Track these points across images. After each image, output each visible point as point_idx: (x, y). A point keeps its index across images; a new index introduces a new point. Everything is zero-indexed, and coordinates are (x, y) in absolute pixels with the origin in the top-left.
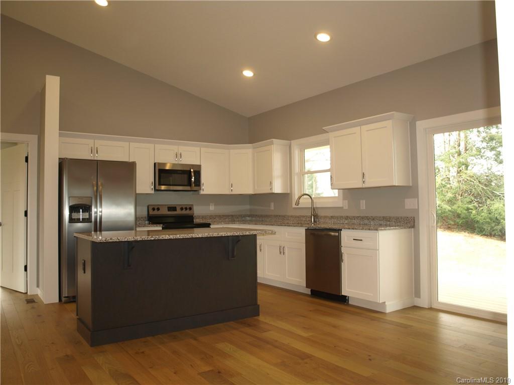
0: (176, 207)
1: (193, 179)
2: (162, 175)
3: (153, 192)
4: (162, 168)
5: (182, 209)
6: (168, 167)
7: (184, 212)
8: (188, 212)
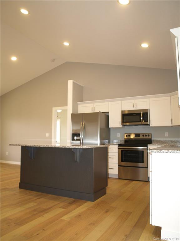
0: (140, 135)
1: (142, 119)
2: (125, 117)
3: (121, 126)
4: (124, 113)
5: (143, 136)
6: (126, 113)
7: (145, 137)
8: (147, 137)
